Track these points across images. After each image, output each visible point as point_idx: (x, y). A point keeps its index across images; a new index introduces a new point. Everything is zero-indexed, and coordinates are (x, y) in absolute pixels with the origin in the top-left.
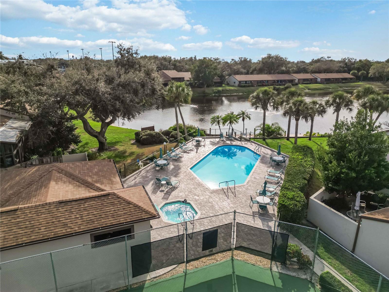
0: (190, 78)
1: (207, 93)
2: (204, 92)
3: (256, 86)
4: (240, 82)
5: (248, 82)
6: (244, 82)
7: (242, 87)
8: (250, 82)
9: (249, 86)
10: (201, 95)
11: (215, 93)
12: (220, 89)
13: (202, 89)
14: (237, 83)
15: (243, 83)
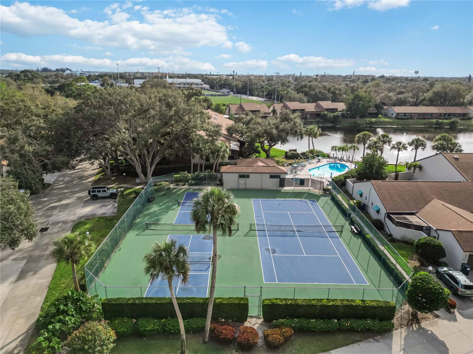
0: (343, 110)
1: (358, 124)
2: (355, 123)
3: (416, 119)
4: (398, 114)
5: (407, 114)
6: (403, 114)
7: (398, 119)
8: (409, 114)
9: (406, 119)
10: (352, 125)
11: (367, 124)
12: (374, 120)
13: (354, 120)
14: (394, 115)
15: (401, 116)
